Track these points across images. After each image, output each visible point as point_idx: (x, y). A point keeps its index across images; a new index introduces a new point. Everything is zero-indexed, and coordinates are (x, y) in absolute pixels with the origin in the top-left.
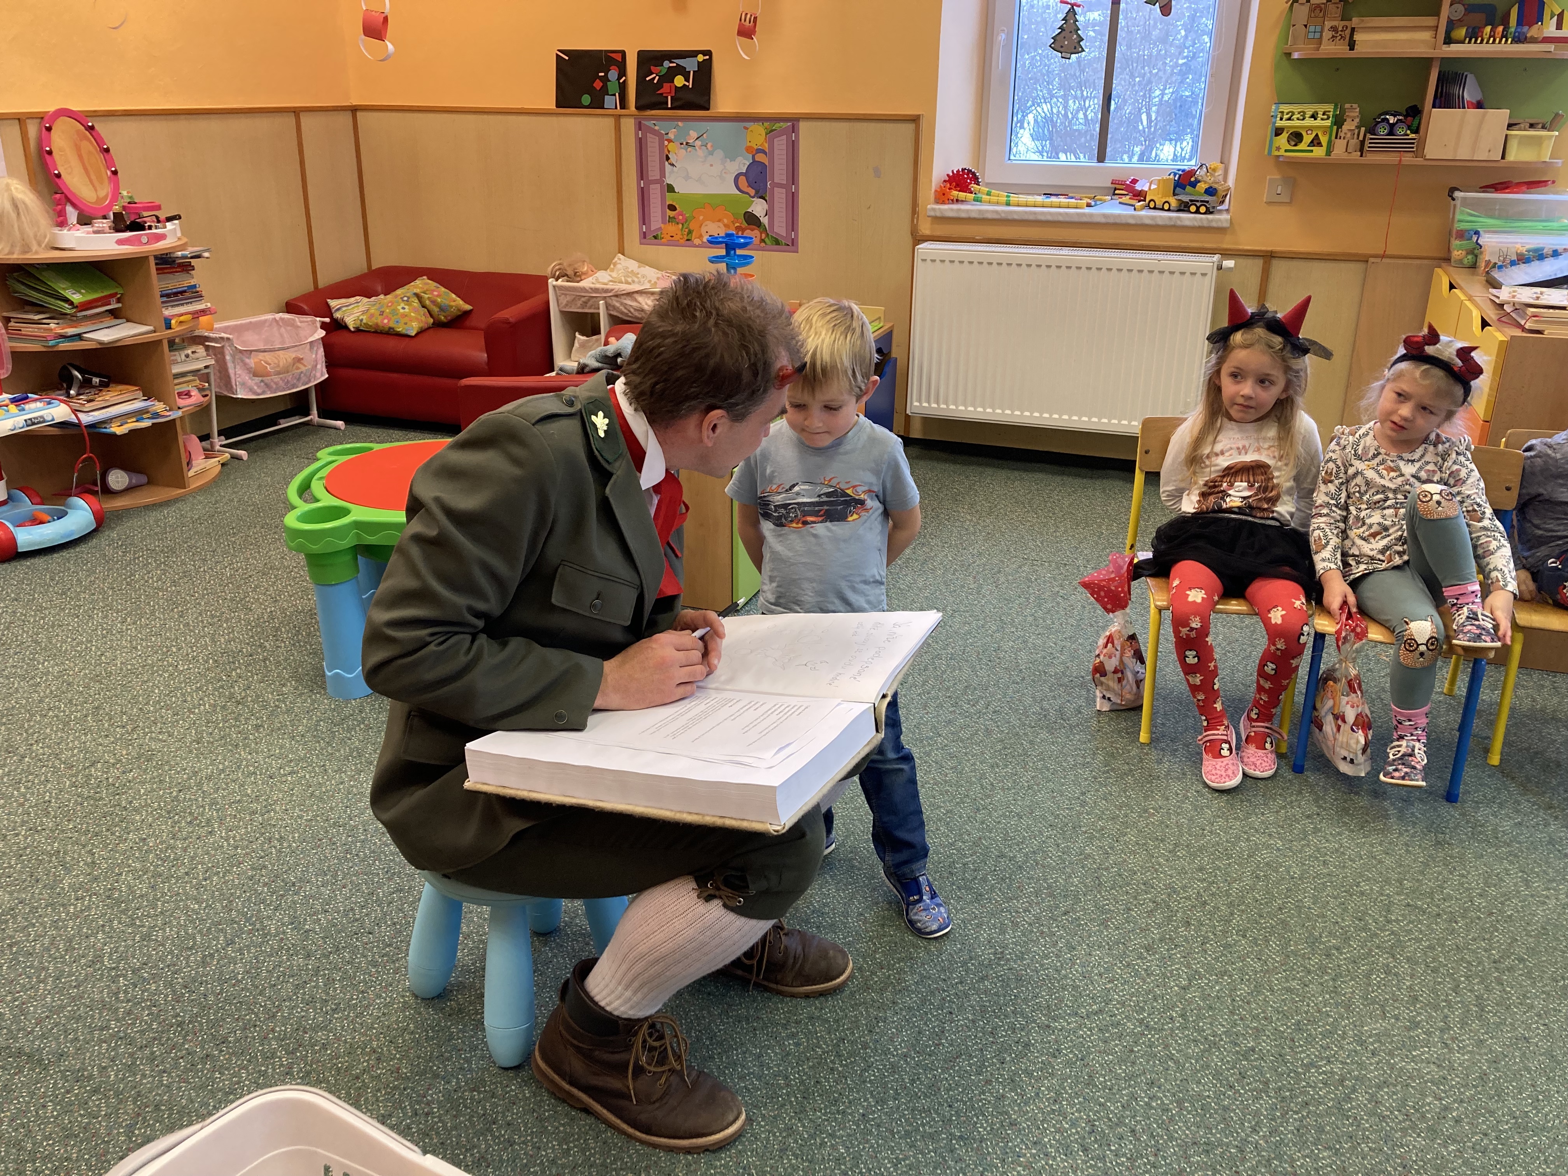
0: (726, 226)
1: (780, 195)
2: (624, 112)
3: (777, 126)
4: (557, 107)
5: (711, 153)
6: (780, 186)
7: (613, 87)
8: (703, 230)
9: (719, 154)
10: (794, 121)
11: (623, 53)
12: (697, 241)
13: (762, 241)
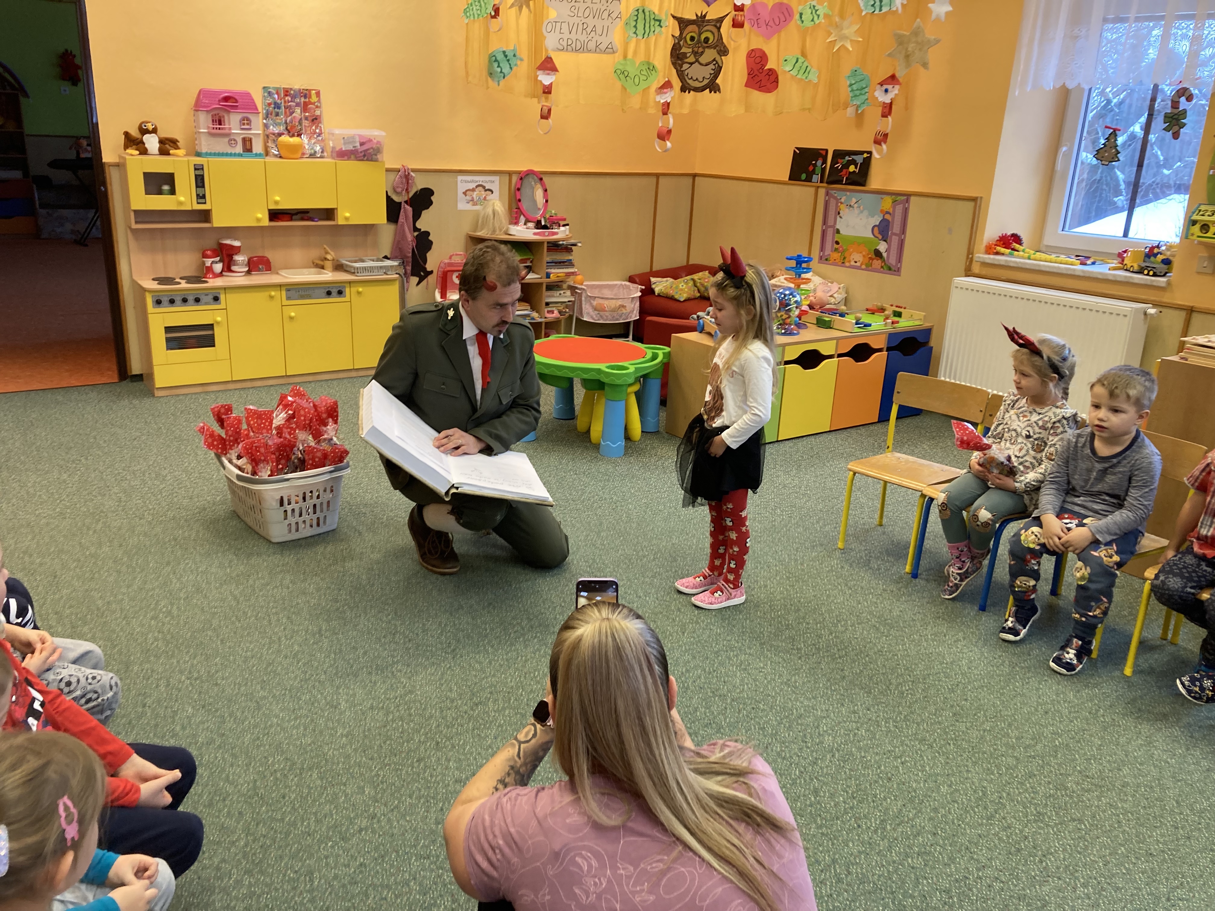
0: (864, 256)
1: (895, 240)
2: (822, 185)
3: (899, 198)
4: (790, 179)
5: (862, 212)
6: (896, 234)
7: (818, 170)
8: (852, 257)
9: (866, 213)
10: (908, 195)
11: (827, 151)
12: (847, 264)
13: (882, 267)
